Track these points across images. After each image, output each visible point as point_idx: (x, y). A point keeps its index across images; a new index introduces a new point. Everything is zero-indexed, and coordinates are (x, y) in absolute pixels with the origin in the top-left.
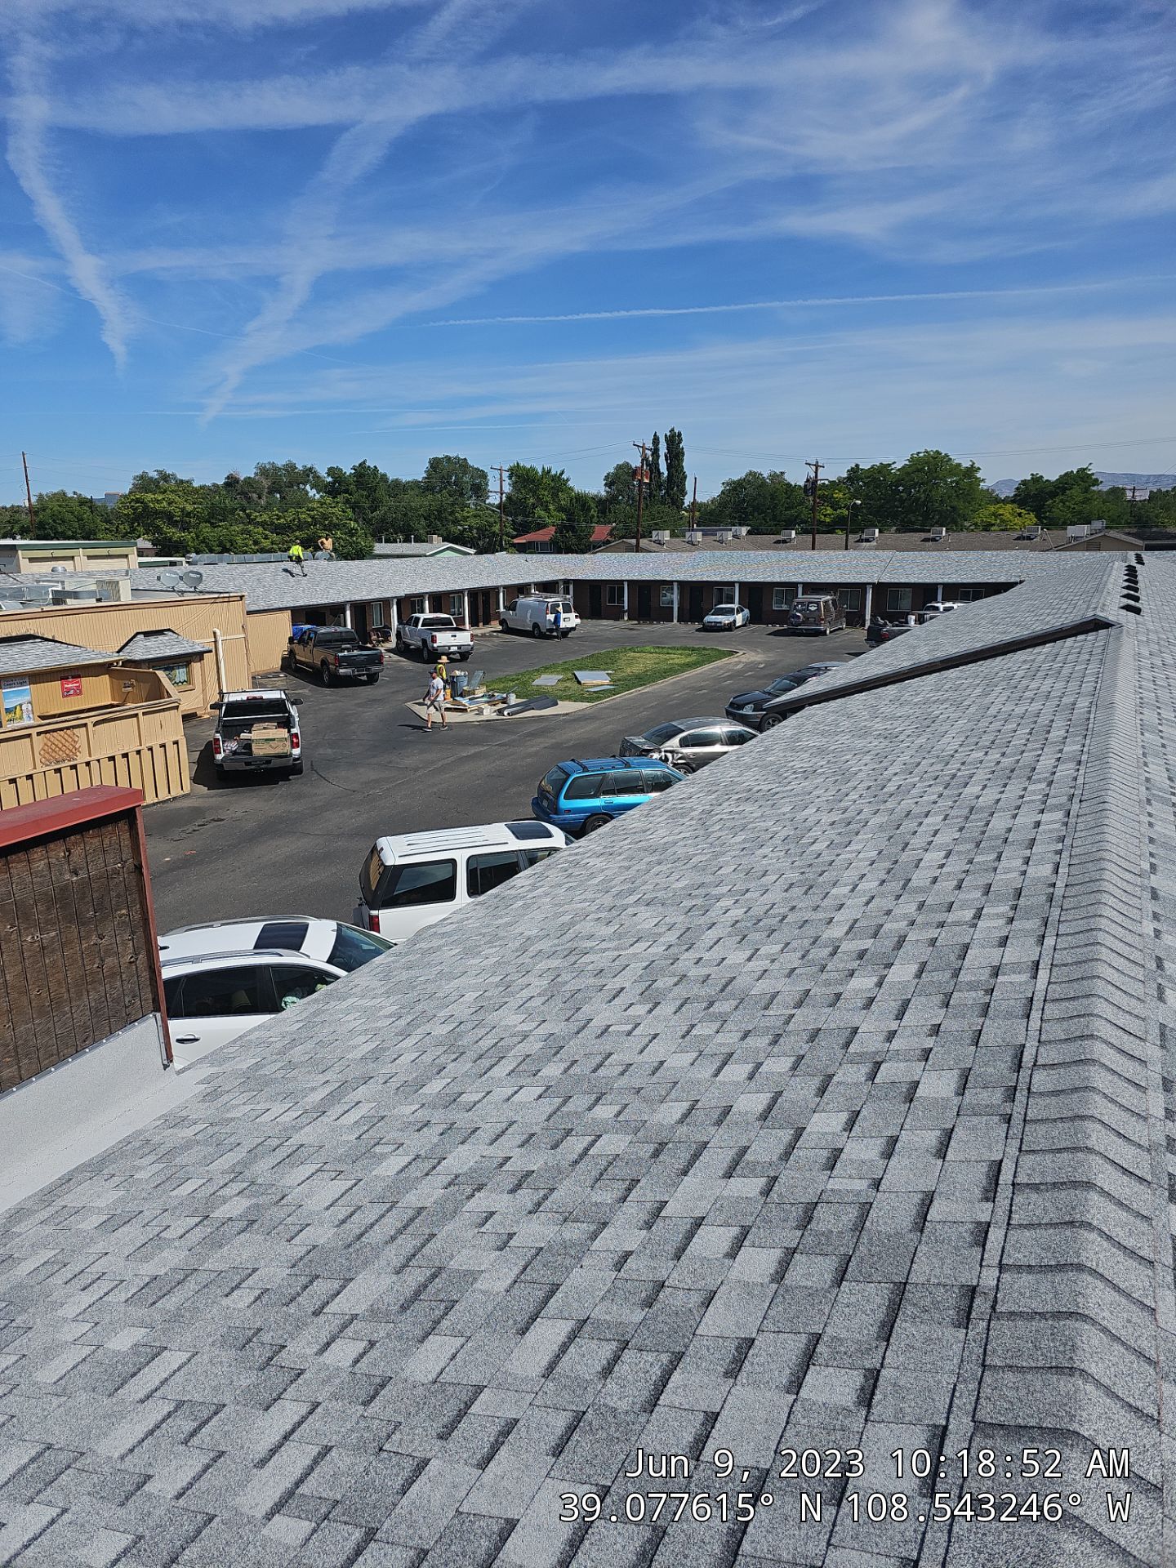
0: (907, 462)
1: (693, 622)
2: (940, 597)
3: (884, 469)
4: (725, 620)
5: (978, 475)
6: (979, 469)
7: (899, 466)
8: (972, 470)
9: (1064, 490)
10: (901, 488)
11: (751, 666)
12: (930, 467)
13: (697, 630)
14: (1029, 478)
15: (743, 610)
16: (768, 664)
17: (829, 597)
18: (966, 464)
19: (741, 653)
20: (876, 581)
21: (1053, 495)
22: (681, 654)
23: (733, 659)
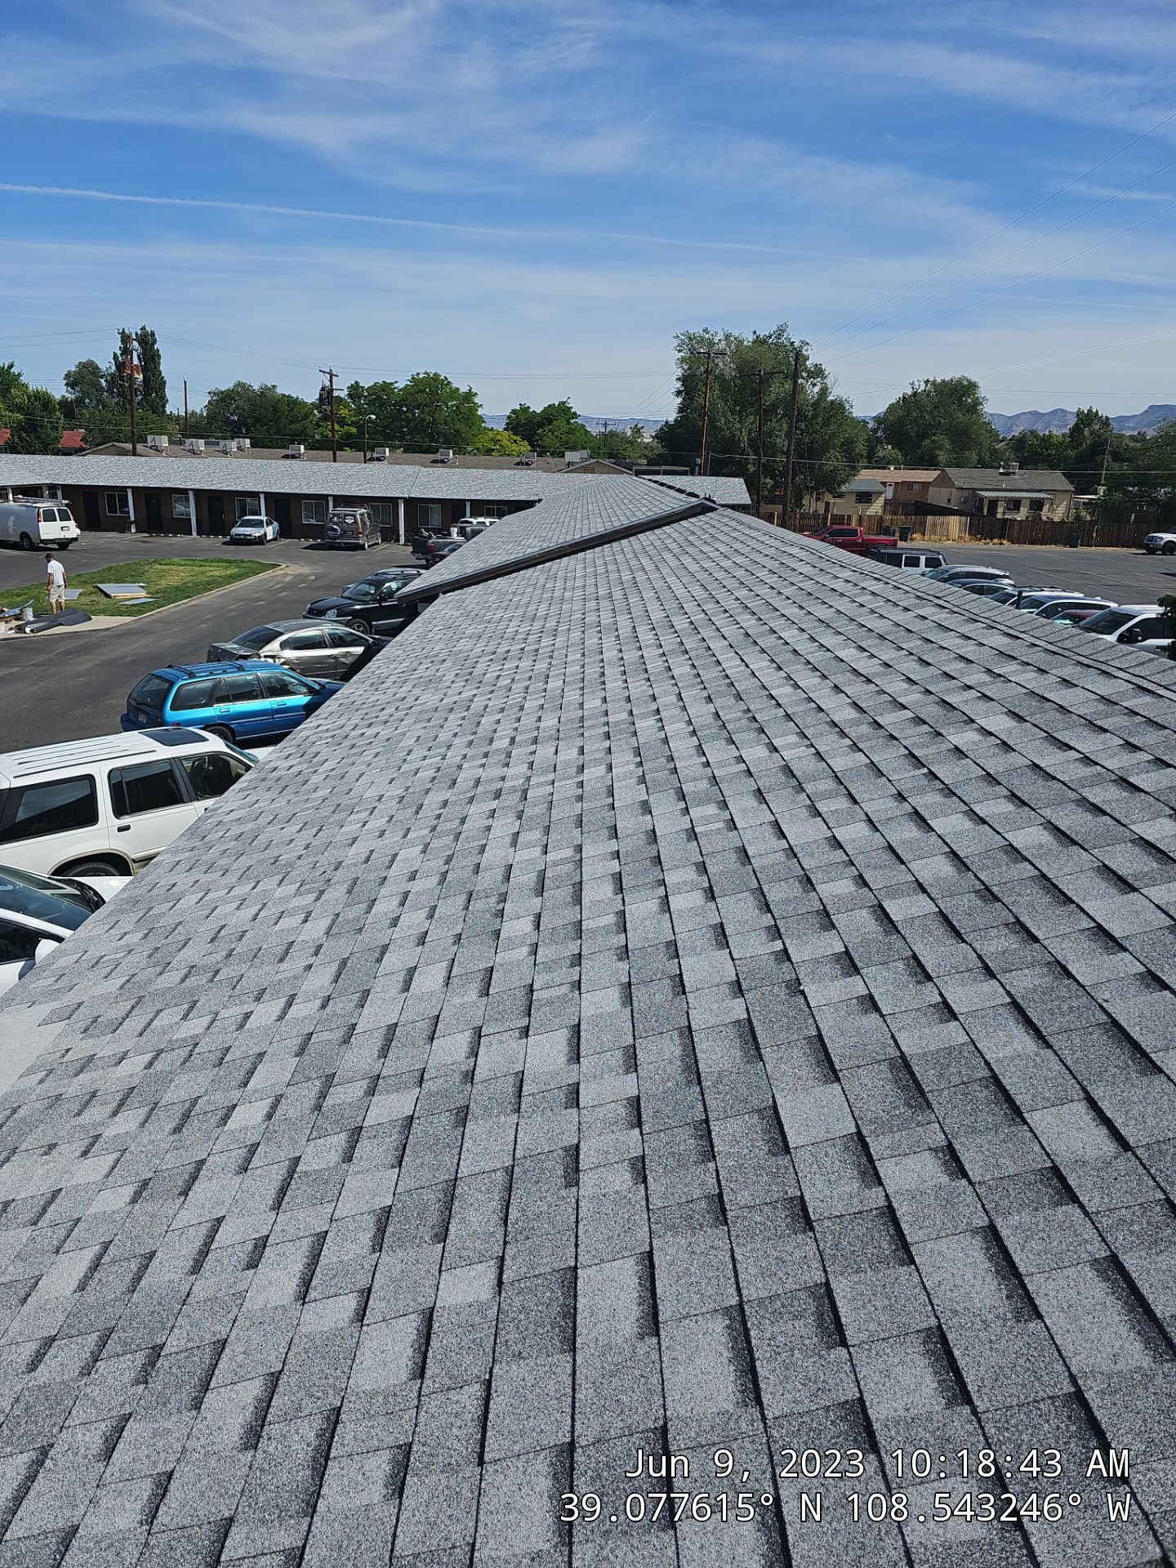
0: (408, 383)
1: (216, 535)
2: (468, 514)
3: (386, 387)
4: (256, 532)
5: (476, 400)
6: (476, 394)
7: (401, 385)
8: (469, 396)
9: (550, 422)
10: (405, 409)
11: (302, 578)
12: (430, 389)
13: (224, 543)
14: (518, 408)
15: (272, 523)
16: (319, 577)
17: (363, 510)
18: (464, 389)
19: (284, 566)
20: (407, 496)
21: (541, 425)
22: (218, 566)
23: (278, 572)
